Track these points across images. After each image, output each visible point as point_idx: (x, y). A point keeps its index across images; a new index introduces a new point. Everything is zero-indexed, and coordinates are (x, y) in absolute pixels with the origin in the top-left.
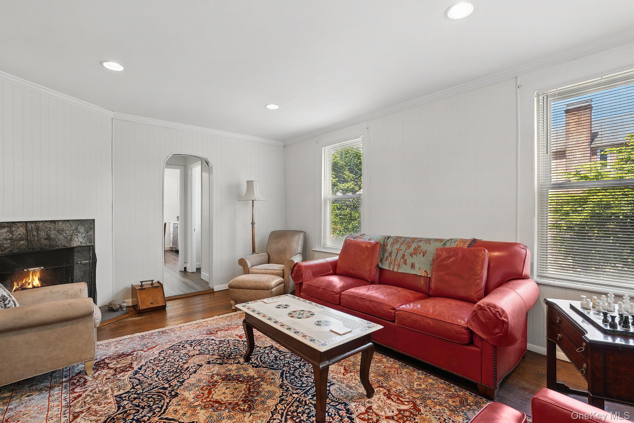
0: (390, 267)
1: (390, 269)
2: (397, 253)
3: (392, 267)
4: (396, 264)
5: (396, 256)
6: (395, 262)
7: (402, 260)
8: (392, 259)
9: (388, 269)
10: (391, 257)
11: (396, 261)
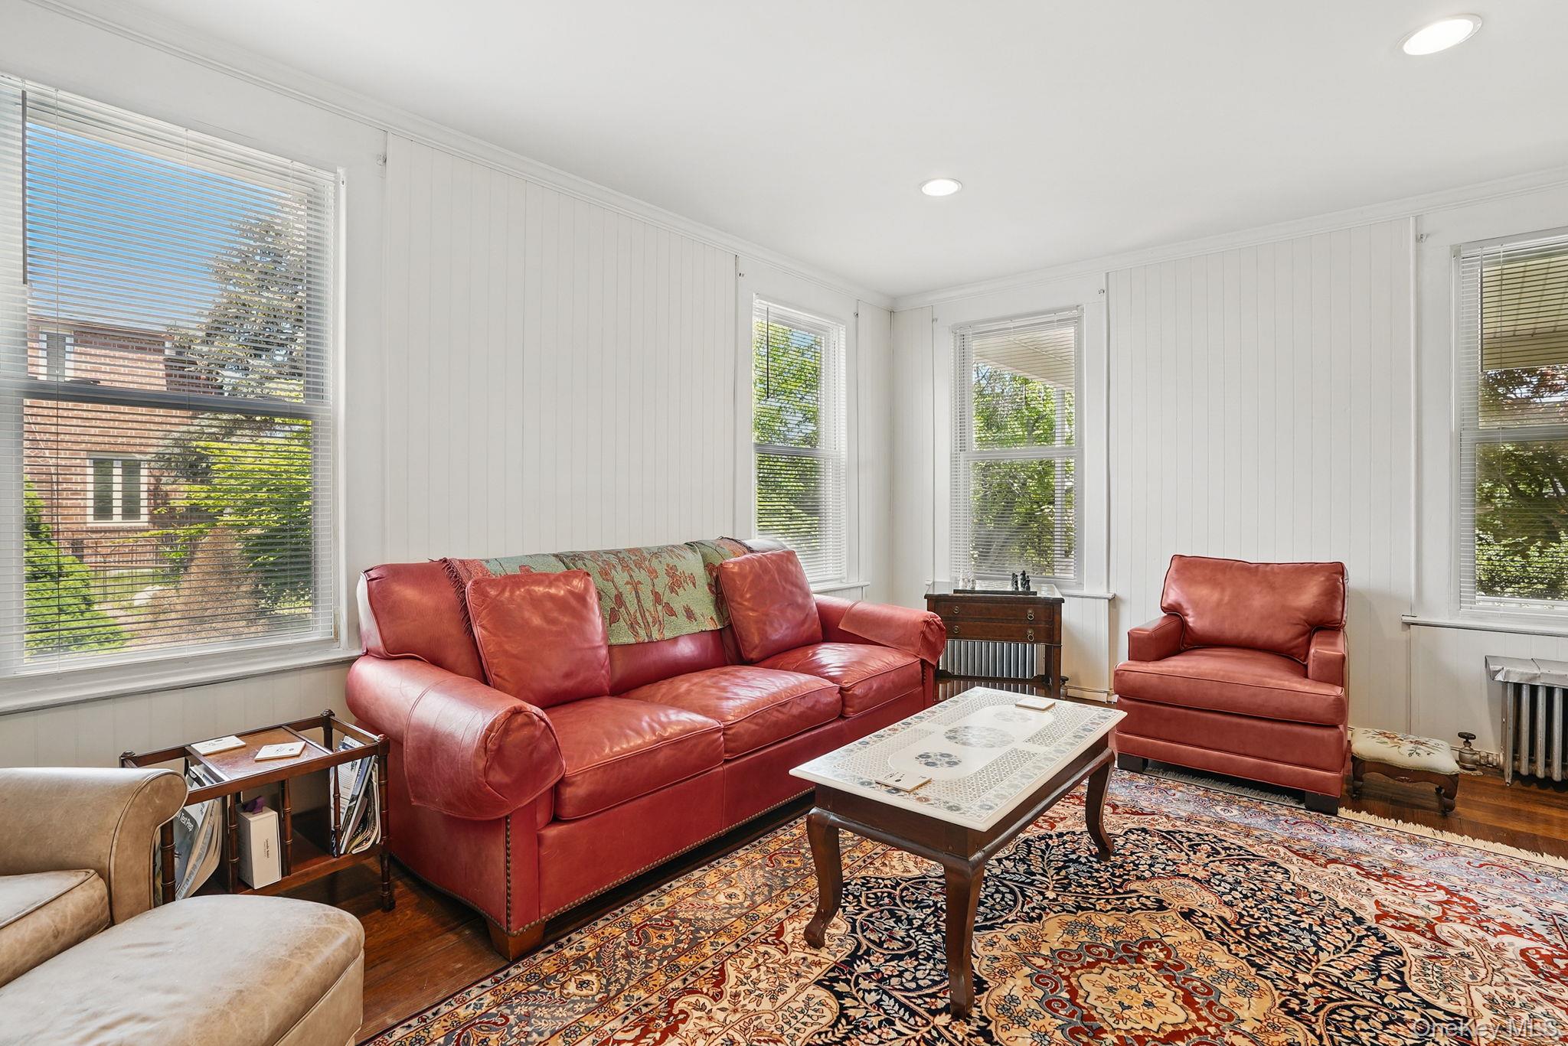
0: (636, 635)
1: (641, 640)
2: (637, 593)
3: (642, 633)
4: (650, 620)
5: (639, 601)
6: (643, 616)
7: (660, 608)
8: (632, 612)
9: (632, 641)
10: (626, 608)
11: (647, 614)
